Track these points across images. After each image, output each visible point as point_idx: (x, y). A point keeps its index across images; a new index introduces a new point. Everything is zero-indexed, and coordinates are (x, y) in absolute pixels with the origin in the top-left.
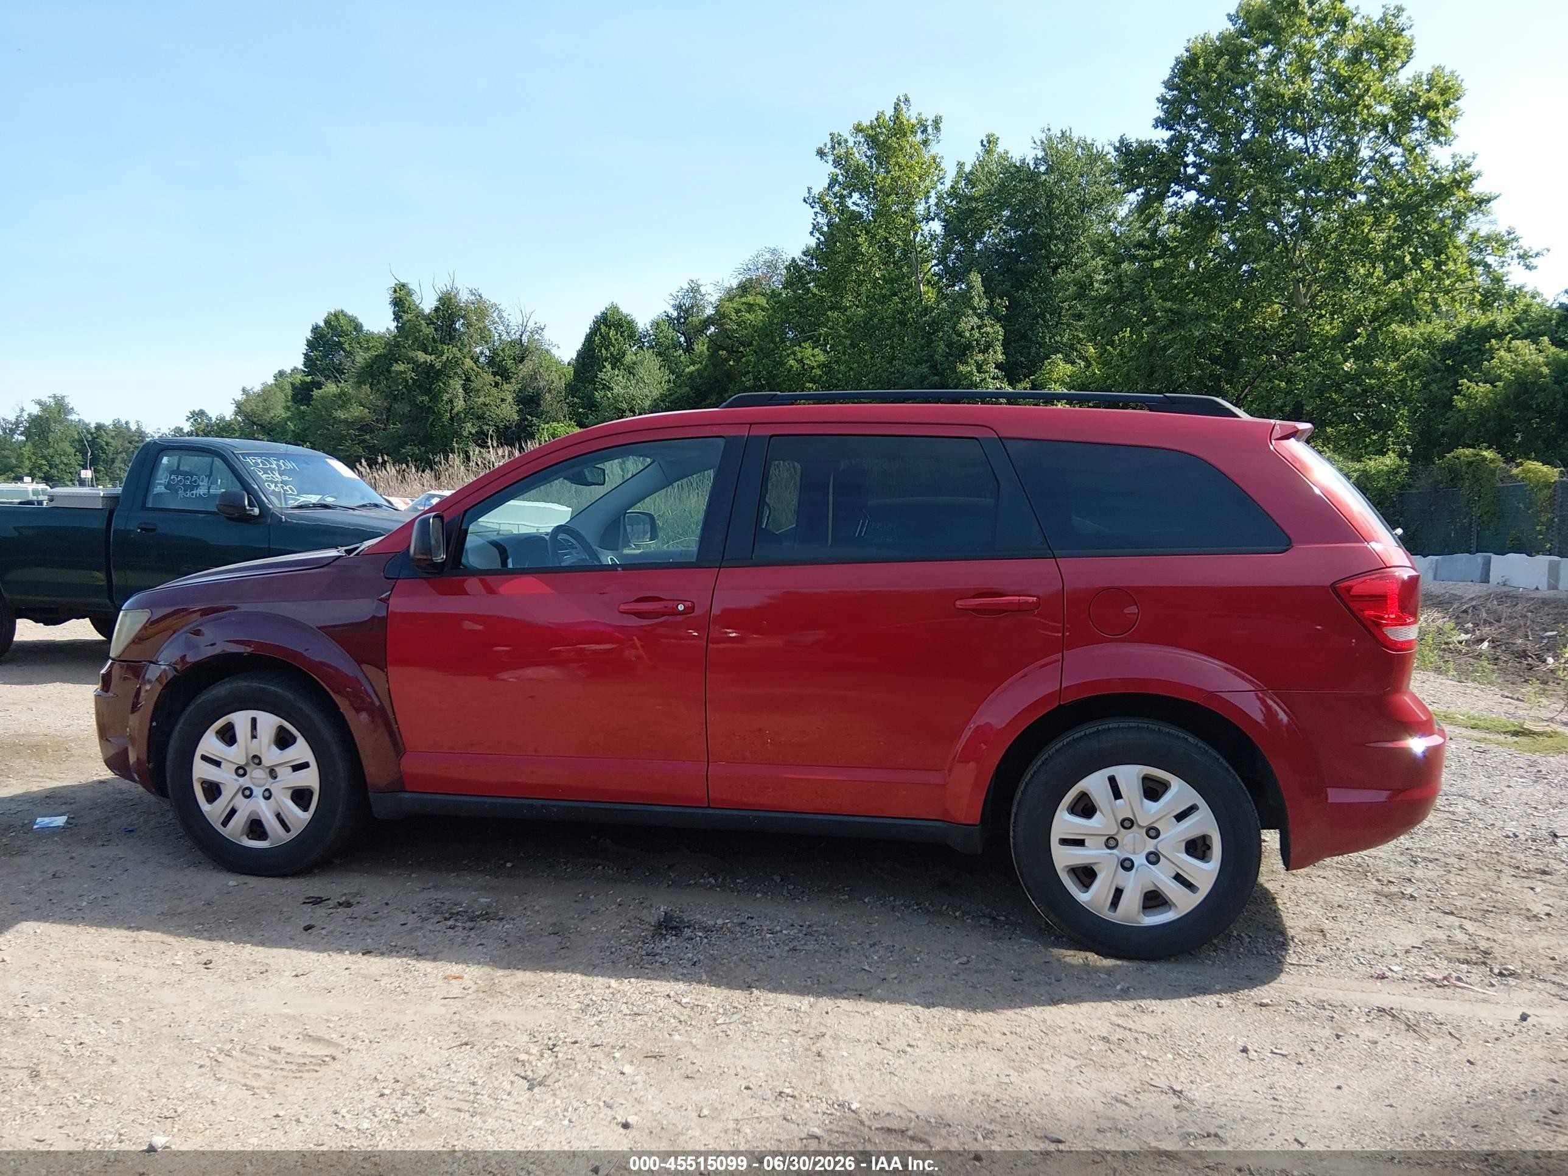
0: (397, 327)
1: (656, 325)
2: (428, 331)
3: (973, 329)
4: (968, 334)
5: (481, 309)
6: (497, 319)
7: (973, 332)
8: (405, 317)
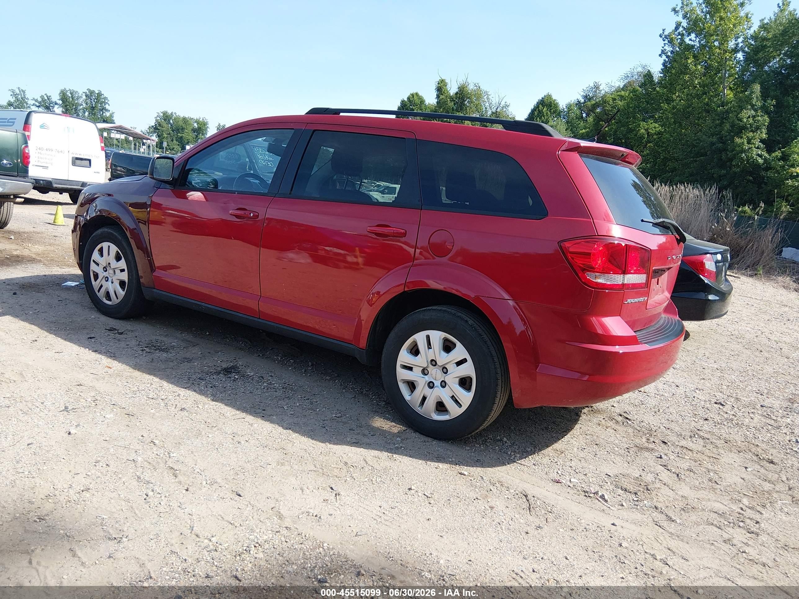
0: (437, 102)
1: (569, 107)
2: (451, 104)
3: (749, 117)
4: (745, 120)
5: (478, 94)
6: (486, 100)
7: (749, 119)
8: (442, 97)
